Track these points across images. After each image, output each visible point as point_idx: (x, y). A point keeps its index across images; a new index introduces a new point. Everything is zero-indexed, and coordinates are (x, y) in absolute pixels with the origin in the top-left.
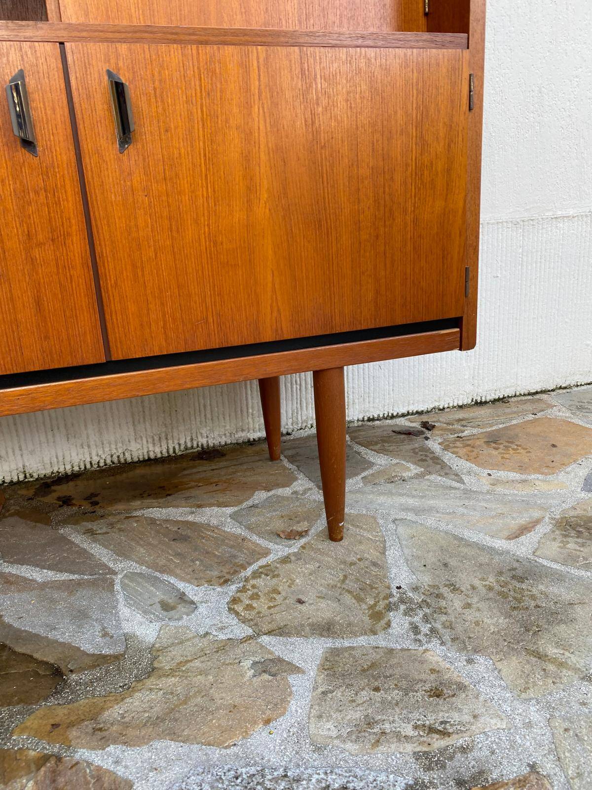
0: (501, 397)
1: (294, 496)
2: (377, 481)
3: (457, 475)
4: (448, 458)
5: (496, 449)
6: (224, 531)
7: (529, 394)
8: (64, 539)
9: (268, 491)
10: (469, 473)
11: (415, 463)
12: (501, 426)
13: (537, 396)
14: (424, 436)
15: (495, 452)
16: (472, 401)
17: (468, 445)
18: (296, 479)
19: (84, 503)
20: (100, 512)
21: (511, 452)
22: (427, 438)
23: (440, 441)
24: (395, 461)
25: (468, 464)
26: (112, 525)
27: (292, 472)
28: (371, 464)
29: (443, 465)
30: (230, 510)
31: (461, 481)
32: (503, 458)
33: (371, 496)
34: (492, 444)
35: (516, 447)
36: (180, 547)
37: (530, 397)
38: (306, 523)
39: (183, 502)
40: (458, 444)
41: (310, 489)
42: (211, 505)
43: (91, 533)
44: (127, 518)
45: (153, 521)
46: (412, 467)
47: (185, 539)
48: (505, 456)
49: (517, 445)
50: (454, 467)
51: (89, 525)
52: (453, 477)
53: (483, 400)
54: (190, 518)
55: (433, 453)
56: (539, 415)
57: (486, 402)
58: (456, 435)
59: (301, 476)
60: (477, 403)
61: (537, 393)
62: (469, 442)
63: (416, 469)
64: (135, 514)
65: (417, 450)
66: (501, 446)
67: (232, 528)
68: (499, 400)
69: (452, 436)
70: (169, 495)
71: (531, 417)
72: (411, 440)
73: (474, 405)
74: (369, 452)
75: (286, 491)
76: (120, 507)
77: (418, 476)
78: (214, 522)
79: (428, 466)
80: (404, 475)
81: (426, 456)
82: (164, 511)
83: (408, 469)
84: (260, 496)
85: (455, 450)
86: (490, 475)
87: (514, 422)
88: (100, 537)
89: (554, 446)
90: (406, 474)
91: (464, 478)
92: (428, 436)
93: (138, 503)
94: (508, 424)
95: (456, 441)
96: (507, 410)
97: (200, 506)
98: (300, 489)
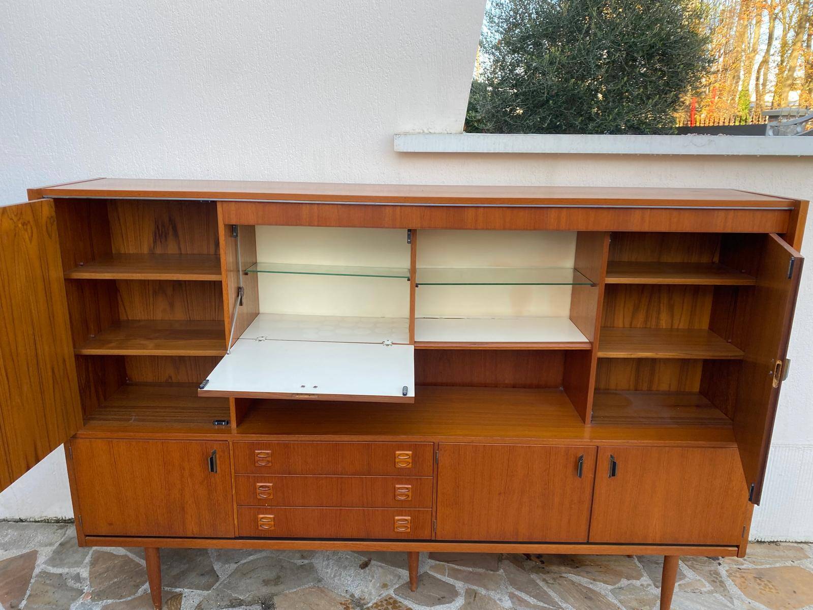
0: (775, 541)
1: (641, 587)
2: (686, 590)
3: (731, 598)
4: (729, 583)
5: (759, 584)
6: (609, 600)
7: (796, 542)
8: (533, 581)
9: (629, 580)
10: (738, 598)
11: (709, 583)
12: (768, 566)
13: (801, 545)
14: (718, 561)
15: (757, 587)
16: (755, 540)
17: (743, 577)
18: (642, 576)
19: (537, 560)
20: (547, 569)
21: (767, 590)
22: (720, 564)
23: (727, 568)
24: (698, 578)
25: (739, 592)
26: (554, 579)
27: (640, 570)
28: (685, 576)
29: (725, 589)
30: (610, 587)
31: (732, 603)
32: (761, 592)
33: (682, 600)
34: (757, 579)
35: (771, 586)
36: (589, 603)
37: (795, 545)
38: (648, 607)
39: (585, 575)
40: (738, 574)
41: (650, 585)
42: (600, 581)
43: (544, 580)
44: (561, 577)
45: (573, 583)
46: (707, 585)
47: (590, 599)
48: (763, 591)
49: (773, 585)
50: (731, 592)
51: (544, 576)
52: (729, 599)
53: (763, 541)
54: (591, 586)
55: (721, 577)
56: (796, 563)
57: (764, 542)
58: (738, 567)
59: (645, 574)
60: (758, 541)
61: (802, 542)
62: (744, 575)
63: (709, 587)
64: (564, 575)
65: (712, 573)
66: (763, 584)
67: (612, 599)
68: (773, 542)
69: (735, 567)
70: (577, 567)
71: (789, 563)
72: (710, 563)
73: (756, 542)
74: (684, 565)
75: (637, 583)
76: (554, 568)
77: (710, 592)
78: (603, 593)
79: (717, 587)
80: (702, 589)
81: (717, 578)
82: (577, 577)
83: (704, 586)
84: (624, 582)
85: (735, 578)
86: (750, 603)
87: (778, 565)
88: (550, 585)
89: (795, 592)
90: (704, 589)
91: (734, 601)
92: (721, 562)
93: (563, 568)
94: (773, 566)
95: (737, 571)
96: (777, 553)
97: (594, 580)
98: (645, 583)
